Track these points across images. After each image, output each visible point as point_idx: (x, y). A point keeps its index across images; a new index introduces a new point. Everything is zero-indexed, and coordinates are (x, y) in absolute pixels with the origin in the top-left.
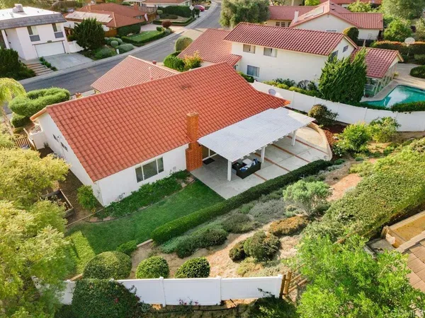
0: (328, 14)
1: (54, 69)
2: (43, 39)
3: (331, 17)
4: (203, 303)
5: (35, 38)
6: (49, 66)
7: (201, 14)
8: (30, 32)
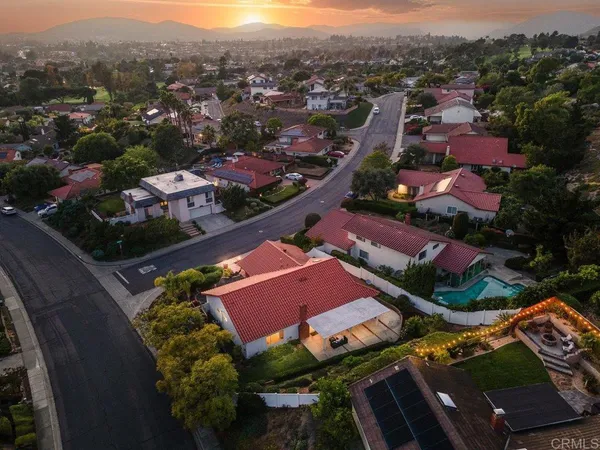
0: (448, 194)
1: (204, 233)
2: (197, 205)
3: (450, 197)
4: (293, 406)
5: (191, 205)
6: (199, 229)
7: (340, 161)
8: (188, 201)
